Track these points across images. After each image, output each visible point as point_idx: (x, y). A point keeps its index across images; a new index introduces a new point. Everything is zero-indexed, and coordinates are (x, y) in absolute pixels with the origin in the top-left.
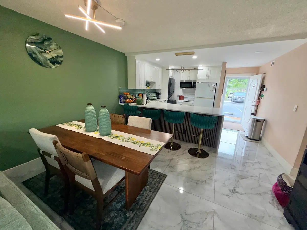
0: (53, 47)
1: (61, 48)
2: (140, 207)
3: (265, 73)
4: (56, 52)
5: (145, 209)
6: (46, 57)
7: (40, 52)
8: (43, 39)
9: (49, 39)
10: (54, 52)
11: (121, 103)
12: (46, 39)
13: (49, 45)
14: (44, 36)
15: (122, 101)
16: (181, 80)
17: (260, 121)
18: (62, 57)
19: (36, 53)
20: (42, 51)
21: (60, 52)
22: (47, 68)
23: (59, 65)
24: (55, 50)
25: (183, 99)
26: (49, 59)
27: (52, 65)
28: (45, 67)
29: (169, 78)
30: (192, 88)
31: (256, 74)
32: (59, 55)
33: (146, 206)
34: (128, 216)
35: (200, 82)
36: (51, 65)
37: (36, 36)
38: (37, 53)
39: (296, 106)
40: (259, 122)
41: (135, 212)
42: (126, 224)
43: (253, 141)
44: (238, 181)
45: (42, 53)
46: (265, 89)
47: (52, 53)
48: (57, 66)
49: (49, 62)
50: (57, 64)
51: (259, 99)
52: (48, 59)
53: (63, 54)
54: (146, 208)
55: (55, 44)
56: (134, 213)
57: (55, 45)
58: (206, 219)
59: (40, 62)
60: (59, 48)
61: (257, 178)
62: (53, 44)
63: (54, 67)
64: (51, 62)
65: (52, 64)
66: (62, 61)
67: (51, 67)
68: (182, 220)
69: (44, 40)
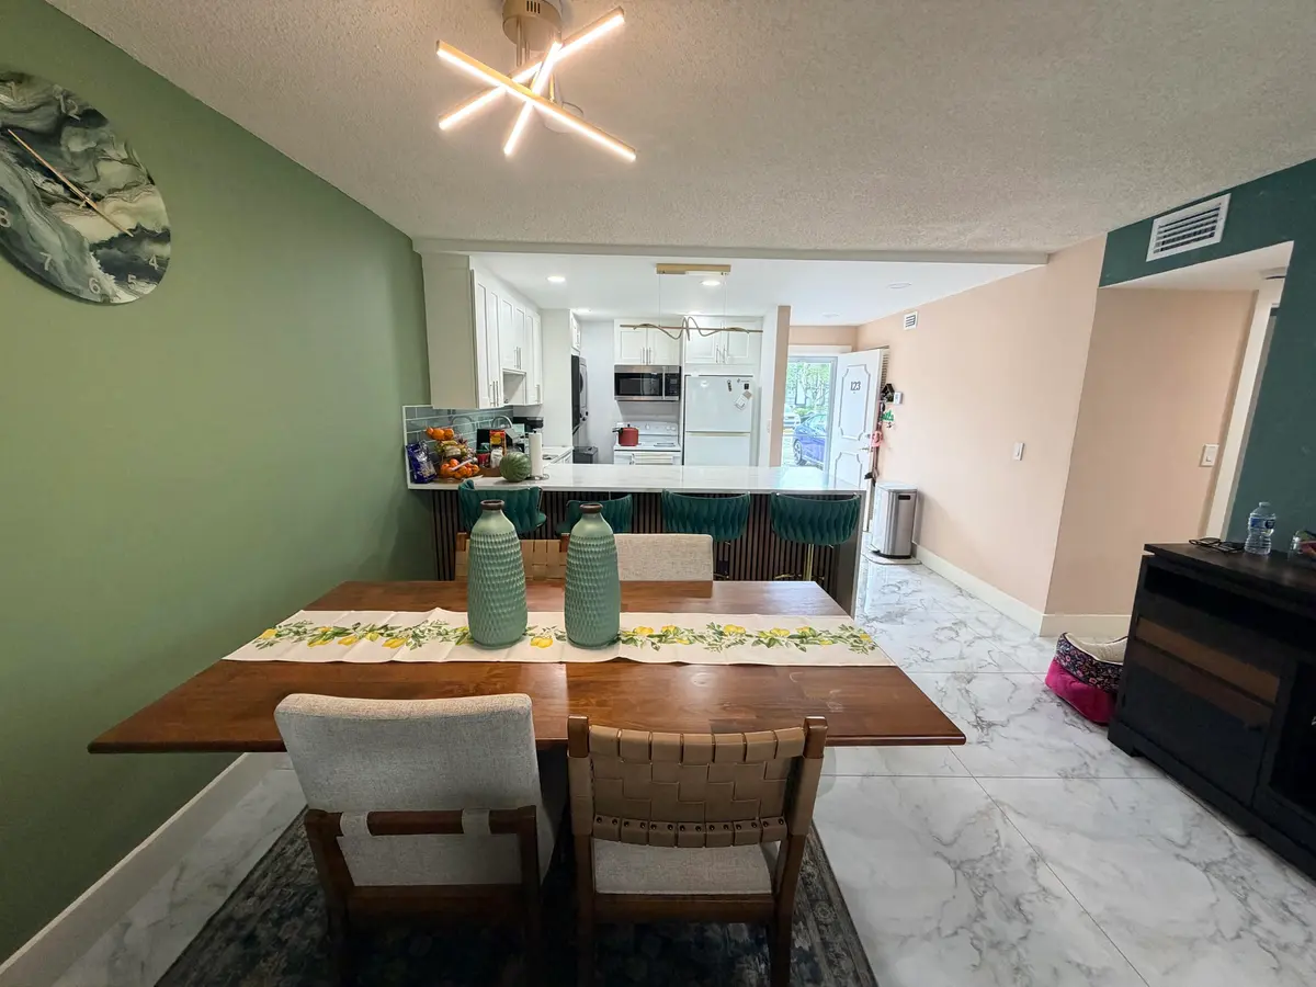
0: (113, 171)
1: (153, 183)
2: (809, 895)
3: (887, 347)
4: (128, 205)
5: (833, 894)
6: (77, 233)
7: (37, 193)
8: (53, 109)
9: (91, 118)
10: (120, 203)
11: (420, 480)
12: (72, 114)
13: (93, 156)
14: (61, 97)
15: (428, 470)
16: (616, 366)
17: (908, 498)
18: (164, 237)
19: (14, 200)
20: (50, 187)
21: (152, 207)
22: (87, 301)
23: (147, 288)
24: (126, 194)
25: (636, 443)
26: (95, 247)
27: (115, 287)
28: (72, 295)
29: (573, 357)
30: (664, 398)
31: (850, 348)
32: (149, 226)
33: (822, 881)
34: (806, 948)
35: (695, 374)
36: (109, 282)
37: (12, 84)
38: (22, 199)
39: (1018, 447)
40: (903, 502)
41: (811, 917)
42: (826, 977)
43: (897, 561)
44: (967, 691)
45: (50, 203)
46: (897, 395)
47: (110, 205)
48: (136, 293)
49: (95, 264)
50: (138, 278)
51: (879, 428)
52: (87, 245)
53: (166, 223)
54: (830, 885)
55: (125, 155)
56: (811, 923)
57: (123, 161)
58: (997, 831)
59: (43, 265)
60: (147, 181)
61: (993, 669)
62: (111, 153)
63: (124, 296)
64: (108, 267)
65: (113, 277)
66: (163, 263)
67: (106, 301)
68: (954, 866)
69: (64, 120)
